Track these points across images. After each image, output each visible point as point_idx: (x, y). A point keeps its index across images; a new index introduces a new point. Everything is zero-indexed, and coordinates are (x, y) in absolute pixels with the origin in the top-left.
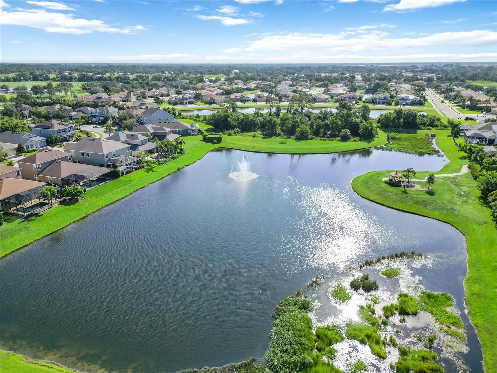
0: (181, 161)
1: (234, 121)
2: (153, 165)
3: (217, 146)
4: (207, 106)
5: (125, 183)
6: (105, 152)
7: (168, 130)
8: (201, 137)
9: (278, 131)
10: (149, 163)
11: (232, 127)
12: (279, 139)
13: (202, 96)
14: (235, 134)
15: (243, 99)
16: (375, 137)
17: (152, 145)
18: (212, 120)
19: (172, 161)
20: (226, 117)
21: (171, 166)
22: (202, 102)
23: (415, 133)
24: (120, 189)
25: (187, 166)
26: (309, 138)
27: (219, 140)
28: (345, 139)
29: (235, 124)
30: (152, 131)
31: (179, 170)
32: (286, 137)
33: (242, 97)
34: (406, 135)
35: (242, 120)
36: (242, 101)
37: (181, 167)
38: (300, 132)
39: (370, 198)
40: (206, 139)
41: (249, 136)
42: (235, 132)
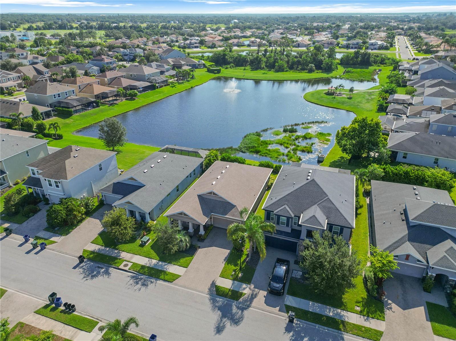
0: (192, 83)
1: (230, 58)
2: (175, 84)
3: (217, 75)
4: (210, 50)
5: (160, 93)
6: (146, 73)
7: (183, 63)
8: (206, 69)
9: (263, 65)
10: (172, 83)
11: (229, 63)
12: (263, 71)
13: (206, 42)
14: (231, 68)
15: (239, 44)
16: (334, 71)
17: (173, 72)
18: (214, 57)
19: (187, 83)
20: (225, 55)
21: (186, 85)
22: (206, 46)
23: (367, 68)
24: (157, 95)
25: (197, 86)
26: (285, 70)
27: (219, 71)
28: (311, 71)
29: (231, 61)
30: (172, 63)
31: (192, 88)
32: (268, 70)
33: (239, 43)
34: (359, 70)
35: (237, 58)
36: (238, 46)
37: (193, 86)
38: (278, 66)
39: (311, 101)
40: (209, 71)
41: (241, 69)
42: (230, 66)
